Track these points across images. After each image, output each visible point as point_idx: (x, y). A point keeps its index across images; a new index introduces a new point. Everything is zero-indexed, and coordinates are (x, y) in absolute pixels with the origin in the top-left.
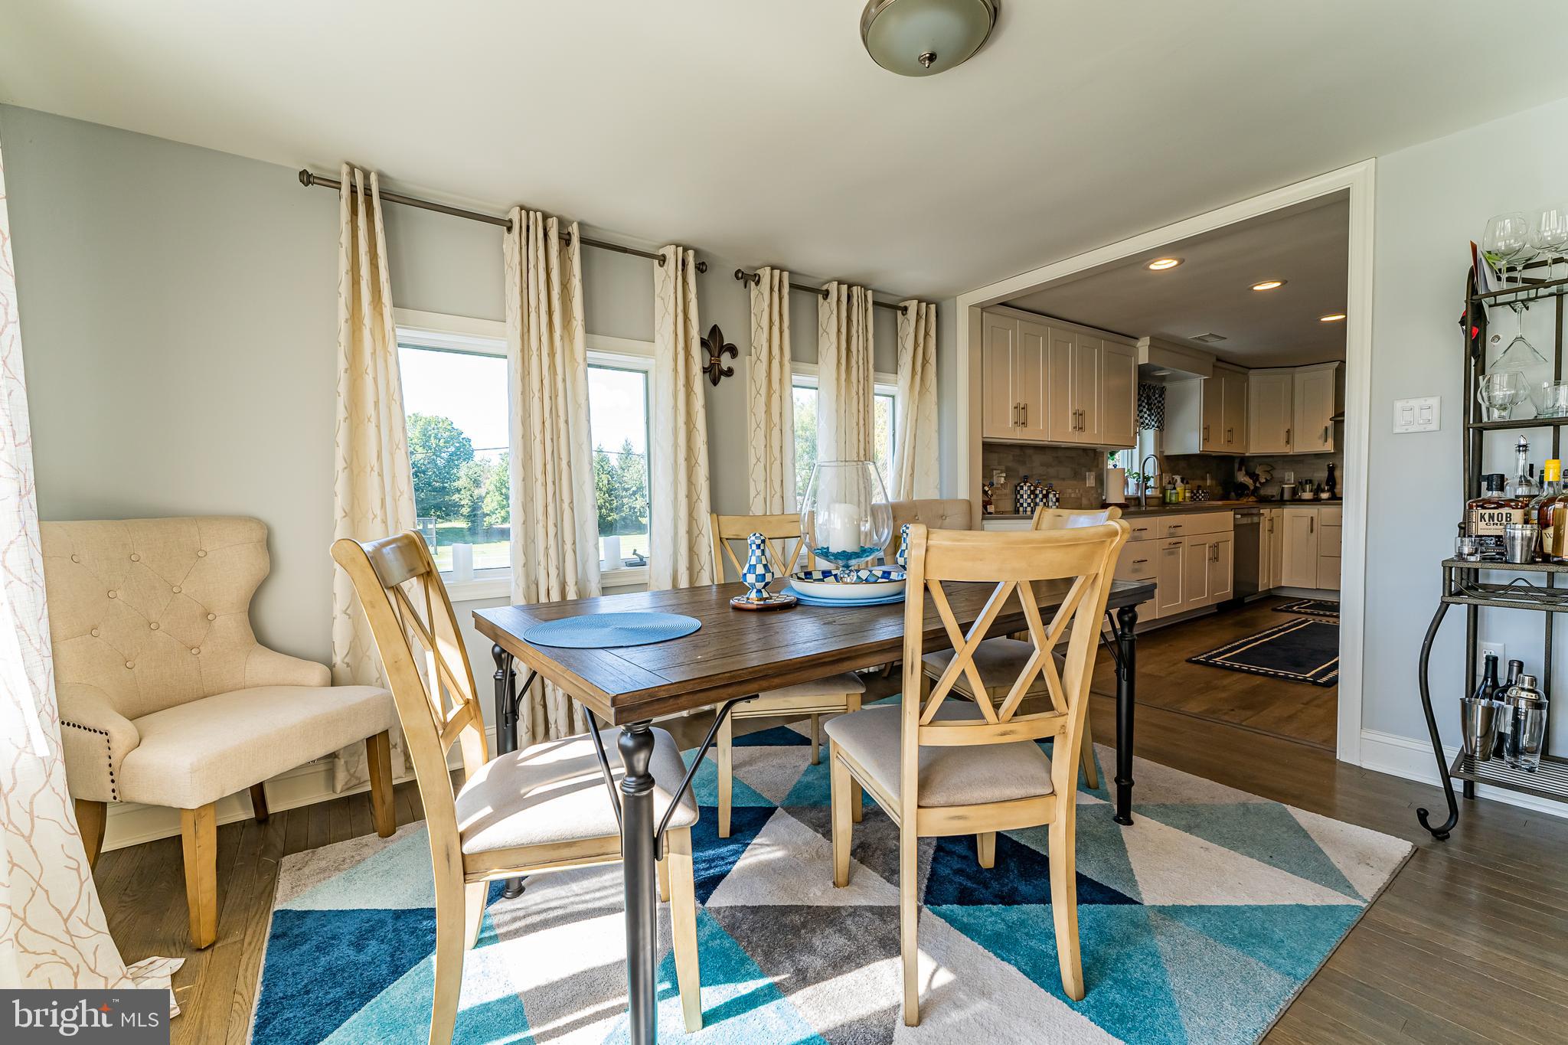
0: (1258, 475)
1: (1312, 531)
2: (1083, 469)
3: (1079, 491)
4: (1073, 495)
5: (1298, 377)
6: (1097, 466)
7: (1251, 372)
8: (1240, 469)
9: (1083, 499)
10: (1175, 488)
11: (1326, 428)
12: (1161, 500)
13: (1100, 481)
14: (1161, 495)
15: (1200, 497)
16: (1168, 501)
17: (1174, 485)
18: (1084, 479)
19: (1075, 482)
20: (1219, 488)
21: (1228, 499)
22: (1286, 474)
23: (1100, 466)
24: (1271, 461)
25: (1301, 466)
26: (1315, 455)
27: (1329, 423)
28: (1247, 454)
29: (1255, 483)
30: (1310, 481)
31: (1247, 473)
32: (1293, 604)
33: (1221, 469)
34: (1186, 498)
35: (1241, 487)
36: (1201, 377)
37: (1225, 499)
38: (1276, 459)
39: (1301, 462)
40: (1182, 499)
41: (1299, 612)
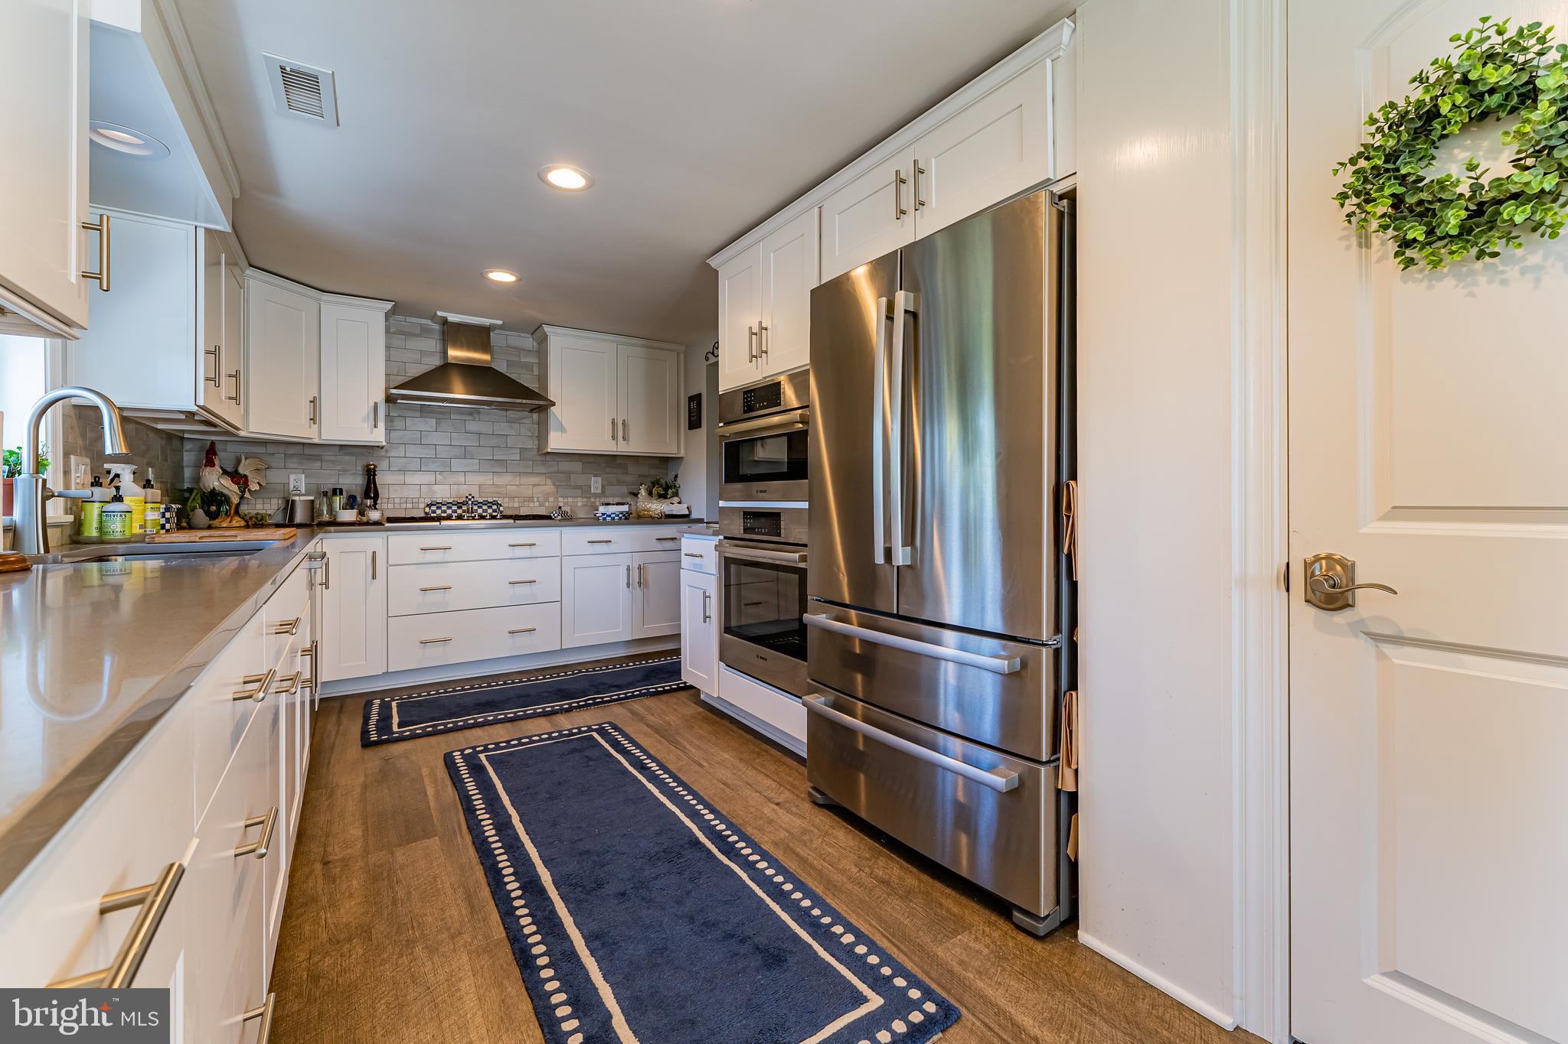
0: (245, 476)
1: (374, 577)
5: (326, 309)
7: (250, 271)
8: (208, 463)
10: (118, 499)
11: (375, 404)
12: (69, 531)
14: (70, 518)
17: (115, 488)
21: (191, 527)
22: (292, 477)
24: (264, 451)
25: (318, 464)
26: (342, 446)
27: (380, 397)
28: (242, 433)
29: (243, 492)
30: (337, 491)
31: (225, 472)
32: (374, 718)
33: (166, 460)
34: (149, 524)
35: (214, 502)
36: (196, 219)
37: (185, 524)
38: (271, 449)
39: (317, 458)
40: (141, 527)
41: (414, 737)
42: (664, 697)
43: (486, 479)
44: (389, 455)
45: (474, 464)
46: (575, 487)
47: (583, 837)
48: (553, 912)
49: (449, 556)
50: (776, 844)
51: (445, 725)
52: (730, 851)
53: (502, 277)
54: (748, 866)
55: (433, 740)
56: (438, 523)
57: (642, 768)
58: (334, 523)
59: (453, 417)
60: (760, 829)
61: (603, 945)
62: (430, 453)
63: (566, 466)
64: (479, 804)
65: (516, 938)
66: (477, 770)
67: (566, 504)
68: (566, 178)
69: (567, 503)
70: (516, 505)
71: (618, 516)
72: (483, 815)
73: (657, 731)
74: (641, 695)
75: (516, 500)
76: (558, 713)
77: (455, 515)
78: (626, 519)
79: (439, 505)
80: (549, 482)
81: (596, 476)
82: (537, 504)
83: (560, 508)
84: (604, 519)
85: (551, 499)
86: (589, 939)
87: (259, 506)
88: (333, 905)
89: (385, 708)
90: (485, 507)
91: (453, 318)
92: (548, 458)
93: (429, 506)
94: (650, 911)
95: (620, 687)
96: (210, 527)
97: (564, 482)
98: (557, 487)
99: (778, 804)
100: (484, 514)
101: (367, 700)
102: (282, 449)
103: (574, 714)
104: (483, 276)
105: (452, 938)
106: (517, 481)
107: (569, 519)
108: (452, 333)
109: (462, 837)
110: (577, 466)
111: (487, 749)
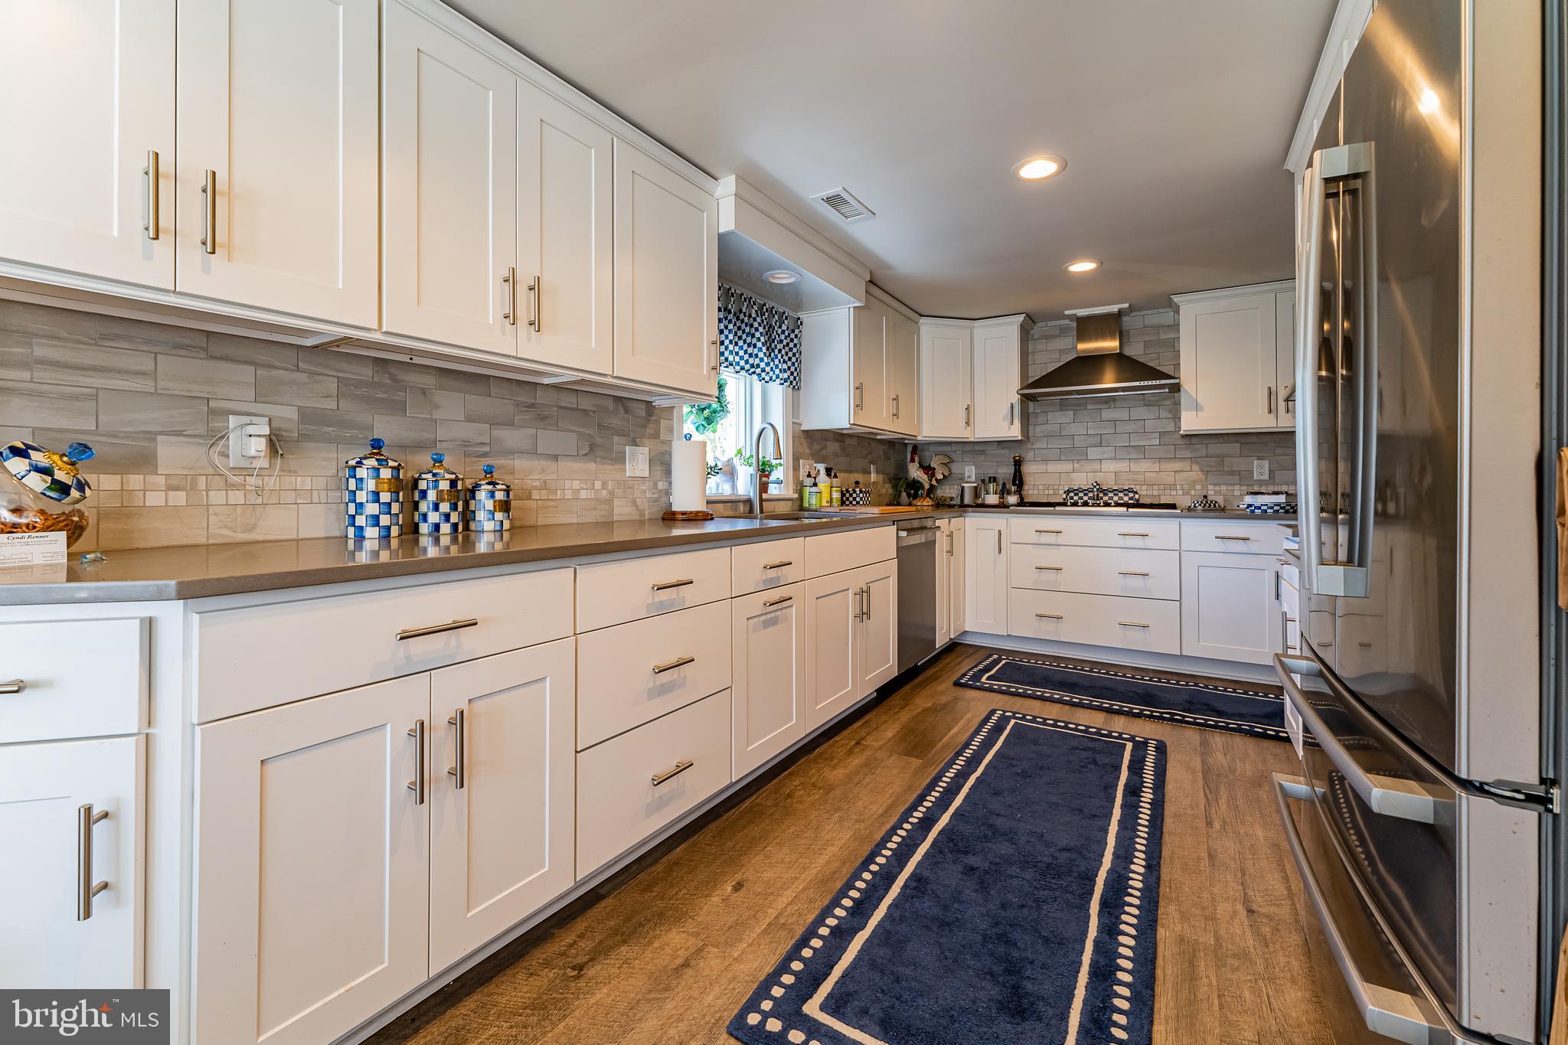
0: (934, 469)
1: (1000, 552)
2: (616, 439)
3: (604, 484)
4: (583, 494)
5: (976, 332)
6: (656, 436)
7: (923, 320)
8: (912, 460)
9: (616, 502)
10: (815, 485)
11: (1012, 404)
12: (798, 503)
13: (662, 463)
14: (796, 496)
15: (858, 499)
16: (807, 506)
17: (815, 478)
18: (621, 459)
19: (592, 466)
20: (888, 486)
21: (899, 504)
22: (967, 468)
23: (663, 437)
24: (951, 449)
25: (983, 457)
26: (999, 442)
27: (1015, 398)
28: (919, 438)
29: (931, 480)
30: (993, 479)
31: (921, 466)
32: (981, 667)
33: (889, 459)
34: (834, 501)
35: (915, 486)
36: (849, 303)
37: (895, 502)
38: (954, 448)
39: (983, 452)
40: (827, 502)
41: (991, 690)
42: (1267, 744)
43: (1122, 466)
44: (1033, 447)
45: (1108, 452)
46: (1232, 473)
47: (1003, 813)
48: (917, 846)
49: (1061, 539)
50: (1181, 940)
51: (1017, 688)
52: (1112, 905)
53: (1083, 267)
54: (1110, 929)
55: (1000, 696)
56: (1053, 508)
57: (1133, 791)
59: (1088, 407)
60: (1185, 917)
61: (915, 888)
62: (1066, 444)
63: (1216, 448)
64: (968, 753)
65: (882, 844)
66: (998, 729)
67: (1217, 493)
68: (1039, 168)
69: (1220, 492)
70: (1156, 493)
71: (1272, 508)
72: (961, 761)
73: (1207, 771)
74: (1239, 730)
75: (1156, 487)
76: (1123, 714)
77: (1080, 502)
78: (1287, 512)
79: (1076, 492)
80: (1195, 467)
81: (1260, 458)
82: (1180, 492)
83: (1205, 497)
84: (1253, 512)
85: (1198, 487)
86: (914, 876)
87: (947, 491)
88: (834, 767)
89: (999, 660)
90: (1121, 495)
91: (1082, 312)
92: (1194, 441)
93: (1068, 492)
94: (974, 894)
95: (1220, 714)
96: (910, 505)
97: (1218, 469)
98: (1206, 473)
99: (1250, 911)
100: (1109, 501)
101: (992, 651)
102: (960, 447)
103: (1140, 722)
104: (1066, 270)
105: (857, 821)
106: (1156, 467)
107: (1211, 509)
108: (1088, 327)
109: (934, 769)
110: (1234, 448)
111: (1023, 718)
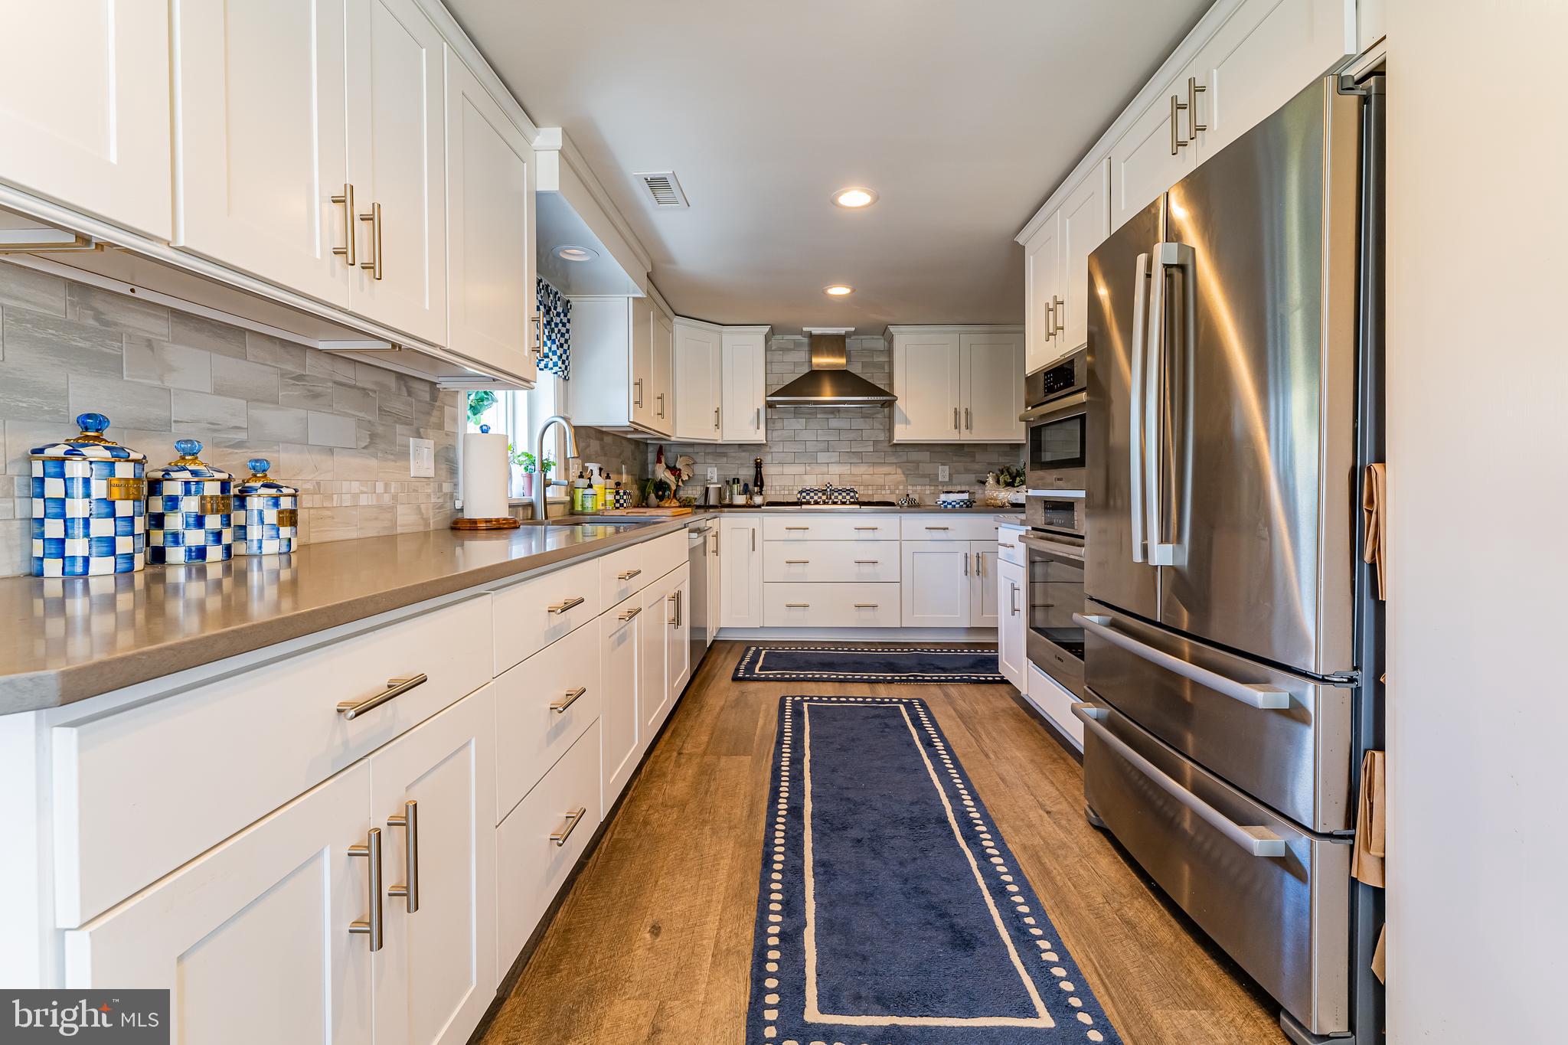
0: (680, 470)
1: (754, 550)
2: (399, 428)
3: (387, 486)
4: (364, 500)
5: (726, 339)
6: (440, 426)
7: (677, 319)
8: (659, 461)
9: (400, 509)
10: (590, 486)
11: (758, 410)
12: (568, 507)
13: (448, 462)
14: (568, 498)
15: (622, 501)
16: (580, 509)
17: (590, 479)
18: (404, 455)
19: (373, 463)
20: (635, 487)
21: (648, 506)
22: (709, 469)
23: (447, 427)
24: (690, 448)
25: (725, 459)
26: (740, 445)
27: (761, 405)
28: (673, 439)
29: (678, 481)
30: (736, 481)
31: (668, 467)
32: (747, 660)
33: (635, 459)
34: (608, 503)
35: (661, 486)
36: (628, 292)
37: (644, 504)
38: (697, 449)
39: (724, 455)
40: (602, 505)
41: (767, 680)
42: (983, 687)
43: (845, 469)
44: (772, 450)
45: (834, 457)
46: (924, 476)
47: (850, 786)
48: (801, 835)
49: (807, 535)
50: (1025, 848)
51: (790, 674)
52: (972, 838)
53: (839, 291)
54: (983, 857)
55: (778, 684)
56: (799, 507)
57: (928, 744)
58: (731, 506)
59: (818, 416)
60: (1017, 830)
61: (826, 872)
62: (800, 448)
63: (915, 456)
64: (787, 740)
65: (769, 842)
66: (798, 714)
67: (914, 492)
68: (855, 198)
69: (916, 491)
70: (870, 492)
71: (959, 503)
72: (786, 749)
73: (961, 716)
74: (962, 681)
75: (870, 487)
76: (881, 682)
77: (812, 501)
78: (967, 506)
79: (808, 492)
80: (899, 471)
81: (943, 464)
82: (888, 492)
83: (908, 495)
84: (946, 507)
85: (901, 487)
86: (817, 864)
87: (690, 492)
88: (673, 782)
89: (757, 653)
90: (844, 494)
91: (816, 331)
92: (898, 449)
93: (801, 492)
94: (874, 862)
95: (944, 670)
96: (658, 507)
97: (913, 472)
98: (907, 476)
99: (1048, 813)
101: (748, 645)
102: (702, 449)
103: (894, 686)
104: (824, 292)
105: (730, 829)
106: (871, 470)
107: (914, 506)
108: (818, 344)
109: (766, 761)
110: (925, 455)
111: (811, 700)
